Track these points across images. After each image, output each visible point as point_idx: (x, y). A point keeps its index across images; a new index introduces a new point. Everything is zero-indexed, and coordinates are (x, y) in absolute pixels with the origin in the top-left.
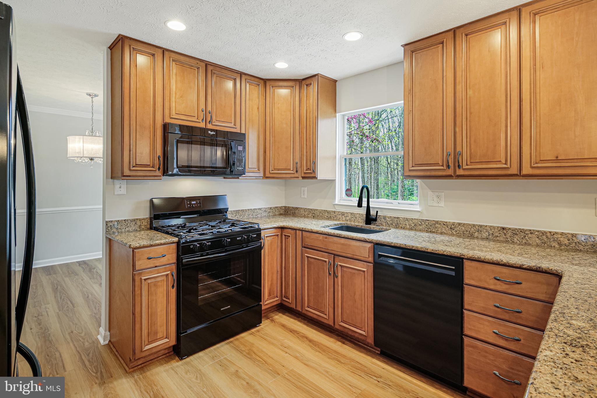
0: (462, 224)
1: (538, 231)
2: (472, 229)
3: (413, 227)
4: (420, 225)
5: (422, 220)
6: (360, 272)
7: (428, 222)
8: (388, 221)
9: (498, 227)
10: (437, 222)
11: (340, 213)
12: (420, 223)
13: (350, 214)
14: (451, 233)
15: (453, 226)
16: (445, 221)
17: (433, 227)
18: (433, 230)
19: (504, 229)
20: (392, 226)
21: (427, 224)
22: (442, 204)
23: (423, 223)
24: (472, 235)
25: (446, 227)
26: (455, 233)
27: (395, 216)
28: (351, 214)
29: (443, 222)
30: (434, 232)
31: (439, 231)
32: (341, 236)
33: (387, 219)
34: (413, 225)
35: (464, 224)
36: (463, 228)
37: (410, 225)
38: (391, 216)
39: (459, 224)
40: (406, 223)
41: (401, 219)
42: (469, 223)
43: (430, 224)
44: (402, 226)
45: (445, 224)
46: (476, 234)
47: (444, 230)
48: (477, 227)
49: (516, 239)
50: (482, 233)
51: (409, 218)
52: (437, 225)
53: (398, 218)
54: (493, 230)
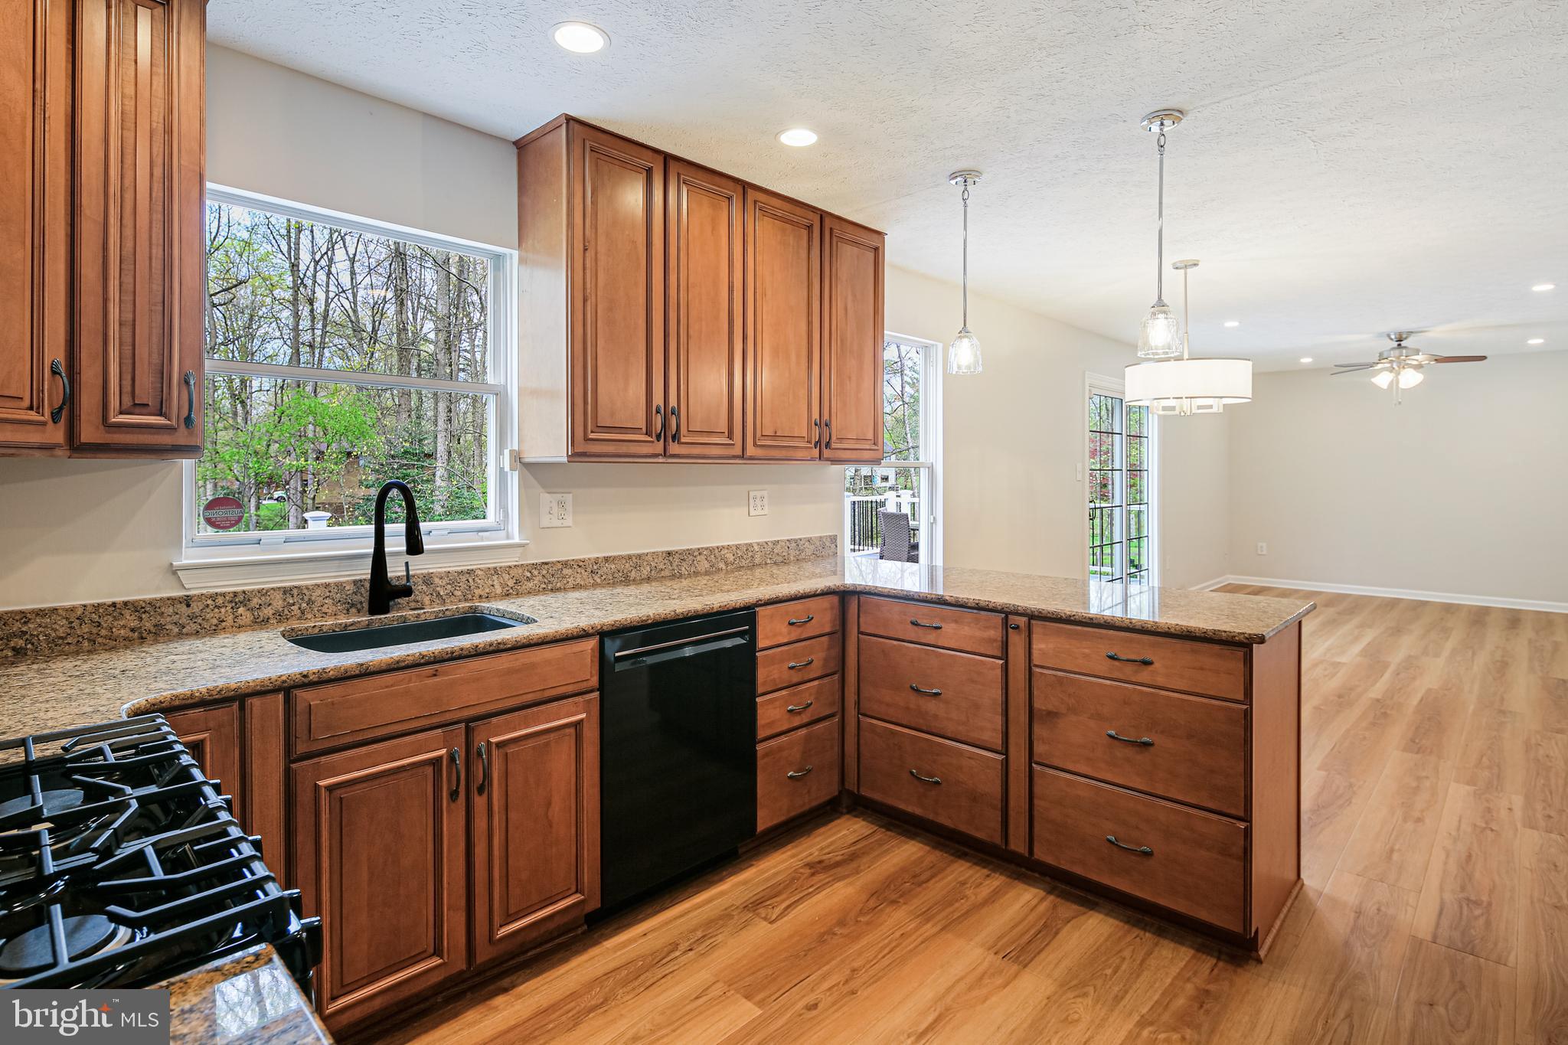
0: (611, 559)
1: (707, 549)
2: (627, 565)
3: (512, 588)
4: (528, 579)
5: (533, 564)
6: (562, 732)
7: (546, 567)
8: (438, 589)
9: (662, 552)
10: (566, 564)
11: (220, 600)
12: (529, 575)
13: (279, 596)
14: (592, 582)
15: (595, 567)
16: (581, 557)
17: (558, 578)
18: (559, 585)
19: (669, 553)
20: (453, 598)
21: (544, 572)
22: (569, 521)
23: (536, 572)
24: (627, 577)
25: (583, 571)
26: (599, 580)
27: (459, 569)
28: (285, 593)
29: (577, 561)
30: (559, 590)
31: (570, 585)
32: (501, 646)
33: (437, 581)
34: (511, 583)
35: (615, 558)
36: (613, 566)
37: (503, 585)
38: (448, 569)
39: (607, 559)
40: (493, 581)
41: (480, 573)
42: (621, 554)
43: (550, 571)
44: (482, 593)
45: (580, 564)
46: (633, 574)
47: (579, 581)
48: (634, 560)
49: (683, 569)
50: (642, 569)
51: (501, 568)
52: (566, 571)
53: (470, 572)
54: (656, 560)
